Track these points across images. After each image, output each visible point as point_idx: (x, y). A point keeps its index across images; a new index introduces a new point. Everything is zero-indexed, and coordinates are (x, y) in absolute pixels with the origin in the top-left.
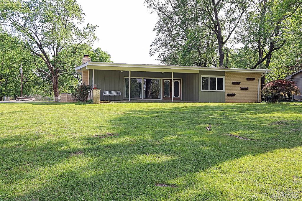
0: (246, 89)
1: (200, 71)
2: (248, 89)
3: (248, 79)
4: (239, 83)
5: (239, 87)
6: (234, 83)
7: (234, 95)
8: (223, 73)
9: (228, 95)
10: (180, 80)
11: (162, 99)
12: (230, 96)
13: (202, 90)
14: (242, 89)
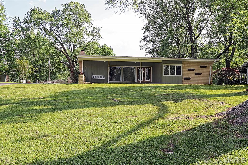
0: (200, 74)
1: (162, 61)
2: (201, 74)
3: (201, 67)
4: (193, 70)
5: (194, 72)
6: (189, 70)
7: (189, 79)
8: (181, 62)
9: (185, 79)
10: (151, 68)
11: (136, 81)
12: (186, 79)
13: (164, 75)
14: (196, 74)
